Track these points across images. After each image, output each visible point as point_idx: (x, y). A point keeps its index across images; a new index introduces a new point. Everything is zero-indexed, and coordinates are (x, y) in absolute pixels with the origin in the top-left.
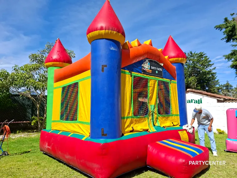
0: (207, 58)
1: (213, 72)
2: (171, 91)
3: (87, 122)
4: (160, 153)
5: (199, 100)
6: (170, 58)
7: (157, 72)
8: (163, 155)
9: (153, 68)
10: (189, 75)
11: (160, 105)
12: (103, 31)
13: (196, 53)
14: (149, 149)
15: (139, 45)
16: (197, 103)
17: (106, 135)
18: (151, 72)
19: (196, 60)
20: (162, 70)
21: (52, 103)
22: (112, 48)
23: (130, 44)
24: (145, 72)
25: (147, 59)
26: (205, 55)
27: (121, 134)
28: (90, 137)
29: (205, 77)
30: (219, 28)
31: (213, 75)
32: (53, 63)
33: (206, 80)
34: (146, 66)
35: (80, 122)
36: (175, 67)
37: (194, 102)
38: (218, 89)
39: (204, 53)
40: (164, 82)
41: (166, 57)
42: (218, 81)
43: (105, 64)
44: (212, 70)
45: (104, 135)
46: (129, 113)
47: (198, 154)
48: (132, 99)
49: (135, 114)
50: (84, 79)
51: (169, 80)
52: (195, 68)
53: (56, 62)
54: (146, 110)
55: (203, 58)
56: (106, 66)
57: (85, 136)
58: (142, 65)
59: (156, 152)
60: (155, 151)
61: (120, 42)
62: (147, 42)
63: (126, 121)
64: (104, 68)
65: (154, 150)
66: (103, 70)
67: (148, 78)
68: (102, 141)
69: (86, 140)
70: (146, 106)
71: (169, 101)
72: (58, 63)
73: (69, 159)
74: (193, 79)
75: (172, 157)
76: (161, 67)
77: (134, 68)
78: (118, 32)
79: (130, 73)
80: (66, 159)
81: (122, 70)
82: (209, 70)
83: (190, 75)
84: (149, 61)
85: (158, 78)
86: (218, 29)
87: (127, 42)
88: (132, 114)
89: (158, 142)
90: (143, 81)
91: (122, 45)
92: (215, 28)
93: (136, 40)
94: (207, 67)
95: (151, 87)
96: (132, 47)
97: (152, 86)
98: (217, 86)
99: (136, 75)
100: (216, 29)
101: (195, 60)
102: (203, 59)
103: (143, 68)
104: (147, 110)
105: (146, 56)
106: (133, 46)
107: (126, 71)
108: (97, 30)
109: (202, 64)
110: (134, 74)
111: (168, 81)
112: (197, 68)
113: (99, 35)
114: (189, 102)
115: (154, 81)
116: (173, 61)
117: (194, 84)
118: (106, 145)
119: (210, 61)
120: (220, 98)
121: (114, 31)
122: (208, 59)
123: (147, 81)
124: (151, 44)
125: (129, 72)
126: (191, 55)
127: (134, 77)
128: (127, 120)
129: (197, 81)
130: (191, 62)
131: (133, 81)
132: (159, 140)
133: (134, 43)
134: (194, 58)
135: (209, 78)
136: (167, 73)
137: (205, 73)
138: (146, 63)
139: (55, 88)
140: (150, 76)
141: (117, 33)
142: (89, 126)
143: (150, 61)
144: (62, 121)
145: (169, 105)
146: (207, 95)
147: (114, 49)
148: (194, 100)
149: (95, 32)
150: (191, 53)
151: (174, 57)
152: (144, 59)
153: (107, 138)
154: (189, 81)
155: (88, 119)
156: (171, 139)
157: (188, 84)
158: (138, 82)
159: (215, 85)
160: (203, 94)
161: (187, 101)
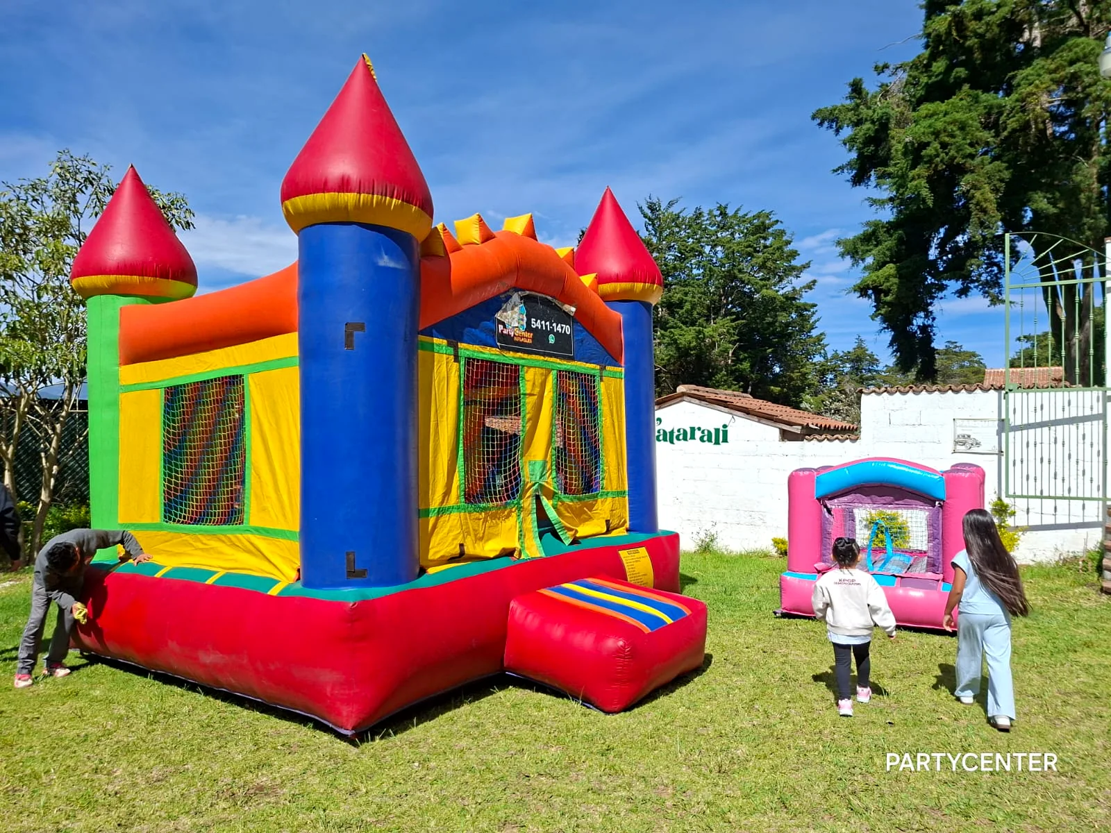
0: (784, 238)
1: (802, 301)
2: (604, 408)
3: (285, 528)
4: (548, 627)
5: (717, 430)
6: (601, 279)
7: (552, 339)
8: (558, 632)
9: (536, 324)
10: (708, 308)
11: (562, 457)
12: (349, 198)
13: (740, 214)
14: (513, 615)
15: (487, 237)
16: (709, 440)
17: (362, 574)
18: (529, 341)
19: (739, 244)
20: (573, 330)
21: (115, 452)
22: (385, 261)
23: (450, 236)
24: (508, 343)
25: (516, 290)
26: (775, 227)
27: (418, 570)
28: (299, 585)
29: (769, 319)
30: (830, 119)
31: (802, 315)
32: (113, 277)
33: (774, 333)
34: (513, 318)
35: (258, 531)
36: (618, 315)
37: (702, 439)
38: (823, 373)
39: (774, 218)
40: (577, 375)
41: (587, 280)
42: (819, 338)
43: (357, 320)
44: (801, 289)
45: (355, 576)
46: (447, 493)
47: (669, 621)
48: (461, 445)
49: (470, 497)
50: (267, 366)
51: (598, 367)
52: (734, 278)
53: (126, 274)
54: (511, 482)
55: (765, 239)
56: (361, 327)
57: (278, 582)
58: (498, 316)
59: (536, 622)
60: (532, 621)
61: (413, 234)
62: (517, 225)
63: (435, 527)
64: (355, 333)
65: (530, 617)
66: (349, 343)
67: (521, 362)
68: (349, 595)
69: (285, 595)
70: (514, 466)
71: (595, 442)
72: (136, 278)
73: (215, 666)
74: (720, 330)
75: (586, 635)
76: (565, 318)
77: (467, 329)
78: (408, 202)
79: (451, 350)
80: (204, 666)
81: (422, 338)
82: (789, 289)
83: (714, 310)
84: (521, 298)
85: (558, 361)
86: (826, 124)
87: (440, 227)
88: (458, 498)
89: (546, 592)
90: (502, 376)
91: (420, 242)
92: (814, 118)
93: (475, 217)
94: (781, 280)
95: (530, 395)
96: (457, 248)
97: (537, 390)
98: (818, 359)
99: (476, 355)
100: (821, 124)
101: (735, 248)
102: (768, 243)
103: (501, 327)
104: (516, 479)
105: (510, 282)
106: (460, 242)
107: (436, 340)
108: (324, 187)
109: (762, 266)
110: (467, 349)
111: (592, 372)
112: (743, 282)
113: (336, 208)
114: (681, 437)
115: (542, 374)
116: (614, 293)
117: (726, 351)
118: (364, 607)
119: (794, 254)
120: (790, 424)
121: (392, 197)
122: (788, 243)
123: (514, 374)
124: (531, 233)
125: (449, 344)
126: (719, 219)
127: (469, 361)
128: (442, 520)
129: (736, 338)
130: (720, 255)
131: (462, 376)
132: (549, 585)
133: (467, 230)
134: (732, 234)
135: (788, 325)
136: (590, 341)
137: (770, 305)
138: (513, 309)
139: (128, 388)
140: (526, 356)
141: (402, 205)
142: (296, 545)
143: (526, 299)
144: (171, 524)
145: (596, 458)
146: (747, 412)
147: (392, 265)
148: (699, 429)
149: (319, 196)
150: (723, 214)
151: (617, 279)
152: (505, 292)
153: (369, 584)
154: (704, 337)
155: (292, 521)
156: (590, 580)
157: (701, 349)
158: (481, 380)
159: (808, 355)
160: (732, 408)
161: (676, 434)
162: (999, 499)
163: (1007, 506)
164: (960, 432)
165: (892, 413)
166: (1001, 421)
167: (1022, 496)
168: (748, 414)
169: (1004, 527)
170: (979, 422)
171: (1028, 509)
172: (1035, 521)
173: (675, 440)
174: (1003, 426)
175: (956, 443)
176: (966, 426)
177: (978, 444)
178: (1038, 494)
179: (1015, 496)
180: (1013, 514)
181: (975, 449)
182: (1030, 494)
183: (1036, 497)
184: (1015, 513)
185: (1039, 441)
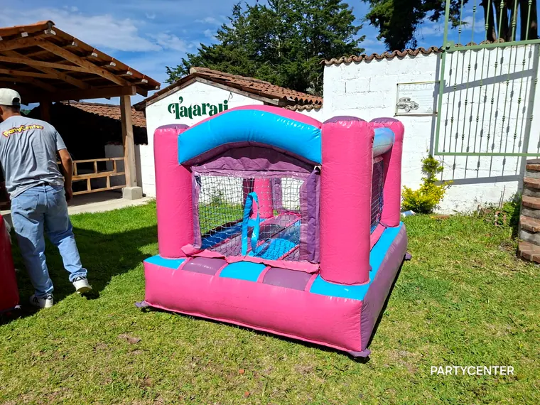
5: (220, 105)
114: (197, 112)
120: (271, 97)
148: (208, 105)
160: (230, 86)
161: (193, 110)
162: (431, 156)
163: (436, 163)
164: (402, 96)
165: (348, 82)
166: (438, 83)
167: (450, 154)
168: (241, 90)
169: (433, 182)
170: (419, 85)
171: (454, 165)
172: (459, 175)
173: (193, 116)
174: (440, 88)
175: (398, 106)
176: (407, 90)
177: (416, 106)
178: (464, 151)
179: (444, 154)
180: (442, 169)
181: (413, 112)
182: (457, 152)
183: (462, 154)
184: (443, 168)
185: (469, 101)
